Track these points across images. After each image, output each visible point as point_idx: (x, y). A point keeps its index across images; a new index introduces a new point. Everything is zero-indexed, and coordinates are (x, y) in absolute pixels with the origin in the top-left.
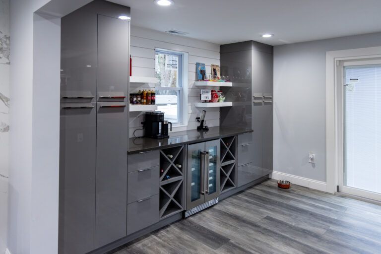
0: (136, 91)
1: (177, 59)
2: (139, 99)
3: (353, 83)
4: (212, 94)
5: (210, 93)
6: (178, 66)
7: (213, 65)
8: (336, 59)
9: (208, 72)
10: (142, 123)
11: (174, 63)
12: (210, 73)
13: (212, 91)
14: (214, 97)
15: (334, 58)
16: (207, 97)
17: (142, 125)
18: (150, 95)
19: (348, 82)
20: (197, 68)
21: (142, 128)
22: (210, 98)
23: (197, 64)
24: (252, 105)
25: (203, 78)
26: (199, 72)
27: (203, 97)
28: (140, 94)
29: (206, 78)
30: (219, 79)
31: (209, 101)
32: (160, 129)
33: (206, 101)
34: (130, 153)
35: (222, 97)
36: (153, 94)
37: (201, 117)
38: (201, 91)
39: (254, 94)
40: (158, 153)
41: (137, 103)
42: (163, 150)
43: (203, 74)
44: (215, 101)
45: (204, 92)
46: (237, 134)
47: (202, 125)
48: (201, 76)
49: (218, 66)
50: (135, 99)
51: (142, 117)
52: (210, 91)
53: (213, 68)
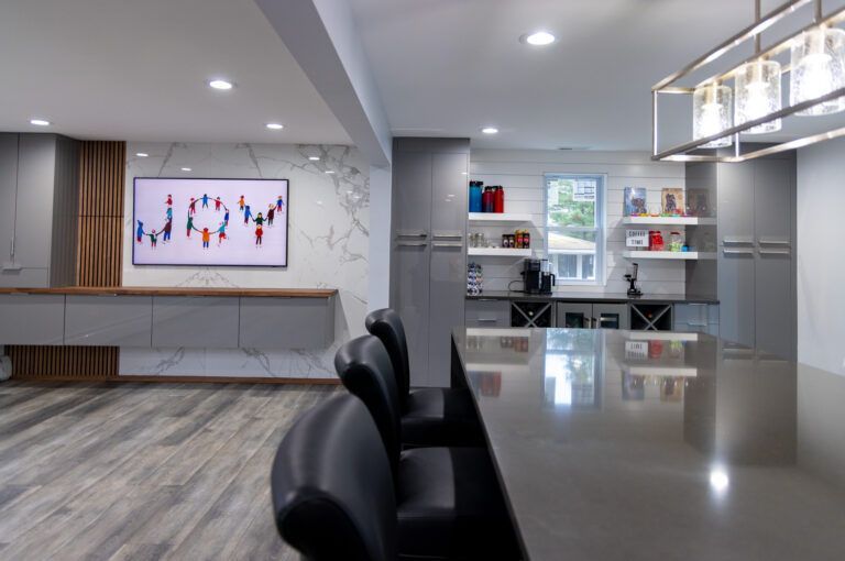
0: (512, 231)
1: (594, 184)
2: (511, 241)
4: (650, 238)
5: (647, 236)
6: (595, 195)
7: (667, 189)
9: (655, 203)
11: (589, 190)
12: (660, 202)
13: (651, 233)
14: (656, 240)
16: (638, 242)
17: (522, 276)
18: (522, 236)
20: (626, 196)
21: (522, 280)
22: (646, 243)
23: (627, 191)
24: (719, 256)
25: (637, 211)
26: (629, 202)
27: (630, 242)
28: (513, 236)
29: (645, 211)
30: (678, 211)
31: (645, 249)
32: (540, 282)
33: (637, 249)
34: (468, 298)
35: (677, 243)
36: (526, 235)
37: (632, 273)
38: (628, 231)
39: (725, 236)
40: (508, 304)
41: (508, 246)
42: (517, 304)
43: (639, 206)
44: (657, 250)
45: (634, 234)
46: (674, 303)
47: (632, 286)
48: (632, 208)
49: (680, 190)
50: (506, 241)
51: (523, 266)
52: (647, 232)
53: (665, 193)
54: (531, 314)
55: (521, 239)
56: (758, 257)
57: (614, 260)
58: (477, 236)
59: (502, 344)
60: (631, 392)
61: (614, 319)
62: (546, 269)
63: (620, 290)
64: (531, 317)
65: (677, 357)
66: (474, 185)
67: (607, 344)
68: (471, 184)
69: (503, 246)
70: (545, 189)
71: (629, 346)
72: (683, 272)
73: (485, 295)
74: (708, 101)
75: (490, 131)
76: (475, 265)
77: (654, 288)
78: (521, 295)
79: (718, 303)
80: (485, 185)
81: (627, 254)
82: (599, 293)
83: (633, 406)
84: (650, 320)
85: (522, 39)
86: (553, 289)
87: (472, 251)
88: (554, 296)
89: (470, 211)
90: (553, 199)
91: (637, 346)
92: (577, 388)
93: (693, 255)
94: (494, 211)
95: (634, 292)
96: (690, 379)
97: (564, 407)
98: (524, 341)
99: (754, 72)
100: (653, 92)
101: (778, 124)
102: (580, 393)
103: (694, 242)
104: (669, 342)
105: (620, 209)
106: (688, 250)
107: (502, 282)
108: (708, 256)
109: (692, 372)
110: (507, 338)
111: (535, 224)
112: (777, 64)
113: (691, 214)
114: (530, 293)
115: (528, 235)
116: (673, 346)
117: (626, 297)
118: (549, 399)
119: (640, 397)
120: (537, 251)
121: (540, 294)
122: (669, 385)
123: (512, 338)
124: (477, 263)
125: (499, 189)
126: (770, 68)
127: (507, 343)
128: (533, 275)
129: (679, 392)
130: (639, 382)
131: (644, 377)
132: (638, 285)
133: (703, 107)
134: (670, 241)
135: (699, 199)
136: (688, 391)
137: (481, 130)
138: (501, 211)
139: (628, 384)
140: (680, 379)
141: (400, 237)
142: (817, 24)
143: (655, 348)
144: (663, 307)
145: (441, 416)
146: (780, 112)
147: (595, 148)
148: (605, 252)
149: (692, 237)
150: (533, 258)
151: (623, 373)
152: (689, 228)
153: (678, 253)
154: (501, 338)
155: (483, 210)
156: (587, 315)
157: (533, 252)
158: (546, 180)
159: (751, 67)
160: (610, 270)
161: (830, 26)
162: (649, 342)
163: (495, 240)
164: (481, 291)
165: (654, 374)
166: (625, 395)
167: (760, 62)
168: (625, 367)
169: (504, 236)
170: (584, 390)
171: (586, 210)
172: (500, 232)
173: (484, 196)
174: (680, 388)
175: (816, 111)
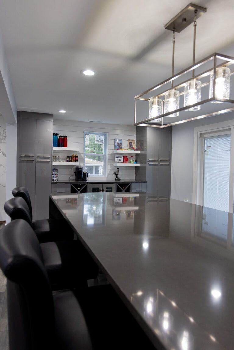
0: (71, 155)
1: (103, 137)
2: (70, 159)
3: (208, 150)
4: (124, 159)
5: (122, 157)
6: (103, 141)
7: (130, 140)
8: (199, 133)
9: (125, 145)
10: (74, 173)
11: (101, 139)
12: (127, 145)
13: (124, 156)
14: (126, 159)
15: (198, 132)
16: (119, 160)
17: (75, 174)
18: (75, 157)
19: (206, 149)
20: (115, 142)
21: (75, 175)
22: (122, 161)
23: (115, 140)
24: (147, 165)
25: (119, 148)
26: (116, 144)
27: (116, 160)
28: (71, 157)
29: (122, 148)
30: (133, 148)
31: (122, 162)
32: (82, 176)
33: (119, 162)
34: (52, 183)
35: (133, 160)
36: (77, 157)
37: (116, 172)
38: (116, 156)
39: (149, 158)
40: (69, 185)
41: (69, 161)
42: (73, 185)
43: (120, 146)
44: (126, 163)
45: (118, 157)
46: (132, 182)
47: (117, 177)
48: (117, 147)
49: (134, 140)
50: (68, 159)
51: (75, 169)
52: (122, 156)
53: (129, 141)
54: (79, 189)
55: (74, 158)
56: (159, 165)
57: (110, 167)
58: (56, 156)
59: (66, 201)
60: (116, 217)
61: (111, 190)
62: (85, 170)
63: (112, 178)
64: (79, 190)
65: (132, 203)
66: (55, 135)
67: (107, 199)
68: (54, 134)
69: (67, 161)
70: (84, 138)
71: (115, 199)
72: (134, 171)
73: (59, 181)
74: (154, 104)
75: (63, 111)
76: (55, 169)
77: (124, 177)
78: (74, 181)
79: (146, 182)
80: (59, 135)
81: (115, 164)
82: (105, 180)
83: (116, 223)
84: (123, 189)
85: (81, 72)
86: (87, 178)
87: (54, 163)
88: (87, 181)
89: (53, 146)
90: (88, 142)
91: (118, 200)
92: (96, 218)
93: (138, 165)
94: (63, 146)
95: (117, 179)
96: (136, 211)
97: (90, 225)
98: (76, 200)
99: (171, 94)
100: (135, 99)
101: (178, 114)
102: (97, 219)
103: (138, 160)
104: (129, 197)
105: (112, 147)
106: (136, 163)
108: (143, 165)
109: (137, 208)
110: (68, 199)
111: (80, 152)
112: (178, 92)
113: (138, 149)
114: (78, 180)
115: (78, 156)
116: (131, 199)
117: (114, 181)
118: (85, 223)
119: (119, 219)
120: (81, 163)
121: (82, 180)
122: (129, 213)
123: (71, 199)
124: (56, 168)
125: (65, 137)
126: (176, 93)
127: (69, 201)
128: (79, 173)
129: (132, 216)
130: (119, 213)
131: (120, 211)
132: (119, 176)
133: (153, 106)
134: (130, 160)
135: (141, 144)
136: (135, 215)
137: (59, 111)
138: (66, 146)
139: (115, 214)
140: (132, 211)
141: (21, 157)
142: (193, 78)
143: (124, 200)
144: (128, 184)
145: (49, 230)
146: (179, 109)
147: (104, 122)
148: (107, 164)
149: (138, 158)
150: (80, 166)
151: (113, 210)
152: (137, 155)
153: (133, 164)
154: (66, 199)
155: (59, 146)
156: (101, 188)
157: (80, 164)
158: (85, 134)
159: (170, 92)
160: (109, 171)
161: (197, 80)
162: (122, 198)
163: (64, 159)
164: (57, 180)
165: (124, 210)
166: (113, 219)
167: (173, 91)
168: (114, 207)
169: (67, 157)
170: (98, 218)
171: (96, 148)
172: (66, 155)
173: (59, 140)
174: (132, 214)
175: (192, 109)
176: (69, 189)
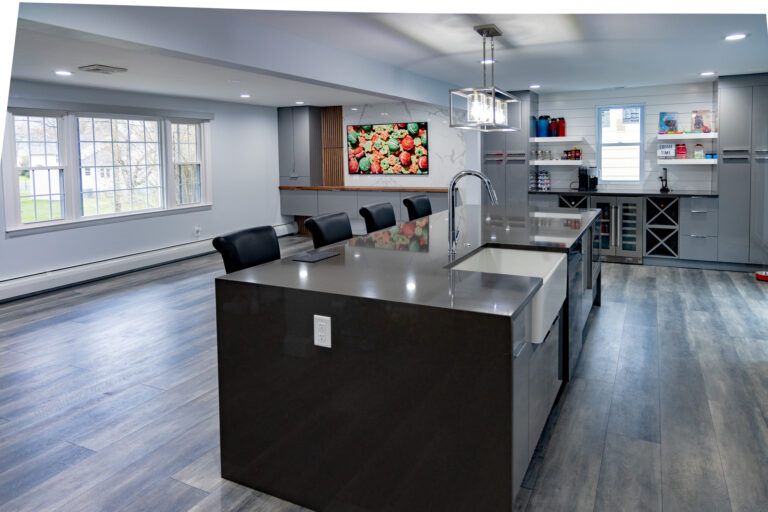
0: (570, 149)
1: (639, 111)
2: (570, 155)
4: (676, 150)
5: (674, 148)
6: (638, 119)
7: (697, 112)
10: (578, 177)
11: (634, 116)
12: (690, 122)
13: (677, 145)
14: (681, 151)
16: (667, 153)
18: (575, 152)
20: (660, 118)
22: (673, 153)
23: (661, 114)
25: (670, 130)
26: (662, 122)
27: (660, 153)
28: (571, 152)
29: (675, 130)
30: (705, 128)
31: (672, 158)
32: (589, 182)
33: (665, 158)
34: (533, 193)
35: (700, 153)
37: (663, 175)
38: (658, 145)
40: (557, 197)
41: (567, 159)
42: (563, 197)
43: (671, 126)
44: (683, 158)
45: (663, 147)
46: (681, 196)
47: (664, 185)
48: (665, 127)
50: (566, 155)
51: (578, 172)
52: (673, 145)
53: (694, 115)
54: (573, 203)
55: (574, 154)
56: (753, 162)
57: (652, 167)
58: (545, 152)
61: (634, 207)
62: (591, 174)
64: (573, 205)
66: (543, 117)
69: (564, 159)
70: (600, 117)
72: (710, 174)
75: (534, 87)
76: (542, 172)
79: (717, 196)
80: (552, 118)
81: (658, 162)
84: (662, 208)
86: (598, 187)
87: (534, 163)
88: (598, 192)
93: (713, 161)
94: (557, 135)
95: (665, 189)
105: (655, 129)
106: (709, 158)
107: (565, 183)
111: (584, 143)
114: (580, 190)
115: (580, 151)
121: (586, 190)
124: (543, 170)
125: (562, 120)
128: (584, 178)
134: (693, 151)
138: (563, 134)
144: (673, 199)
150: (584, 167)
152: (714, 140)
153: (700, 160)
156: (613, 204)
157: (588, 162)
158: (601, 110)
160: (650, 173)
163: (558, 155)
169: (565, 152)
172: (562, 150)
173: (550, 125)
176: (556, 203)
